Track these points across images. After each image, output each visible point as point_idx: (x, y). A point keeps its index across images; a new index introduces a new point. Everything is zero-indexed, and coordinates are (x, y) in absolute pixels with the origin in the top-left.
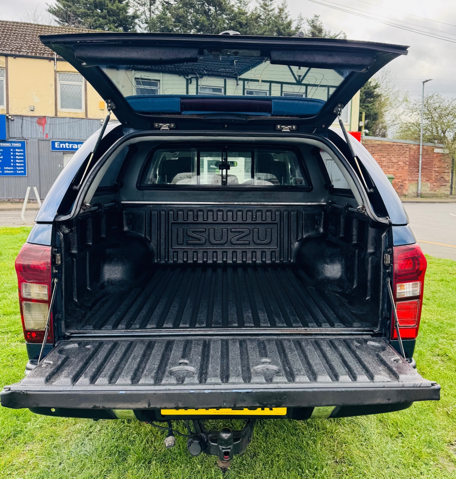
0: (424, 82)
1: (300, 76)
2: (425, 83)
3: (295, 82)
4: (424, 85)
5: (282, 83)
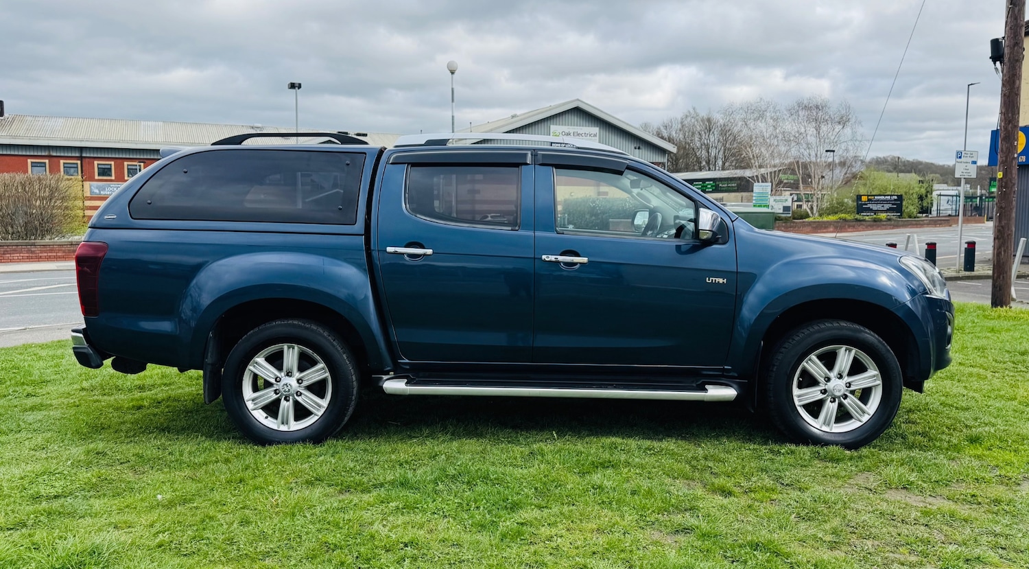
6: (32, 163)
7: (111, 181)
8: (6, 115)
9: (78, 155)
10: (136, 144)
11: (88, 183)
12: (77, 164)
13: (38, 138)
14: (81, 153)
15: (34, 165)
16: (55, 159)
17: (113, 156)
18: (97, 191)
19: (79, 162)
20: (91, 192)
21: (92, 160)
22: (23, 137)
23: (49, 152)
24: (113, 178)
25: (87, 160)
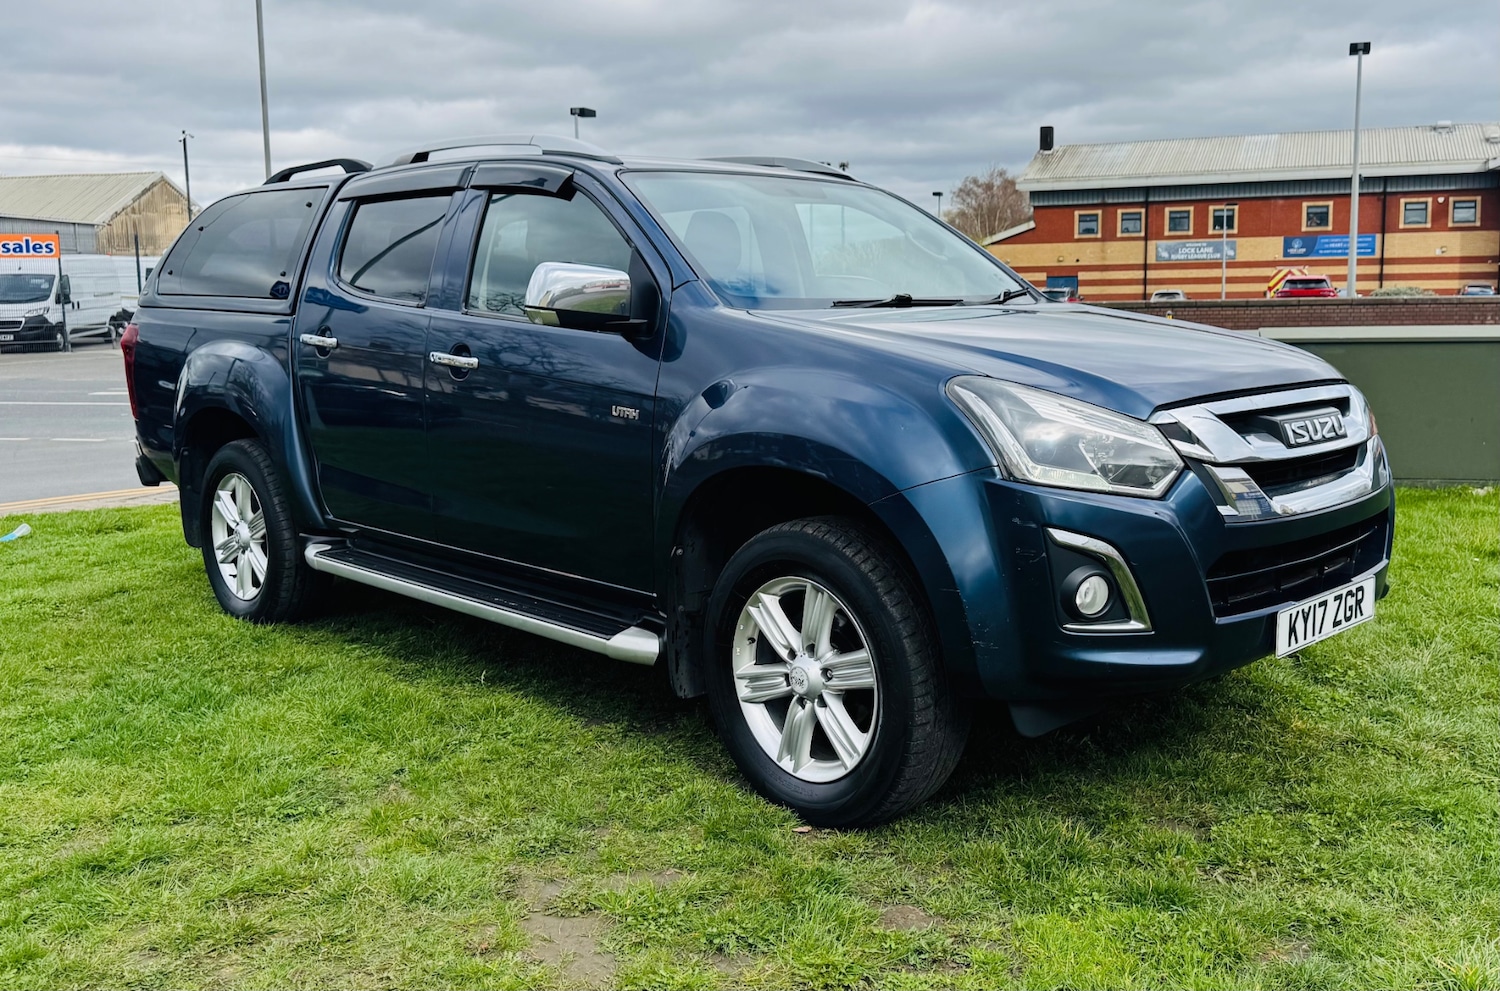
6: (1080, 216)
7: (1188, 237)
8: (1056, 147)
9: (1142, 199)
10: (1229, 174)
11: (1154, 242)
12: (1140, 213)
13: (1089, 178)
14: (1147, 197)
15: (1082, 218)
16: (1111, 209)
17: (1194, 197)
18: (1165, 255)
19: (1143, 211)
20: (1158, 257)
21: (1162, 206)
22: (1069, 179)
23: (1104, 198)
24: (1191, 233)
25: (1154, 206)
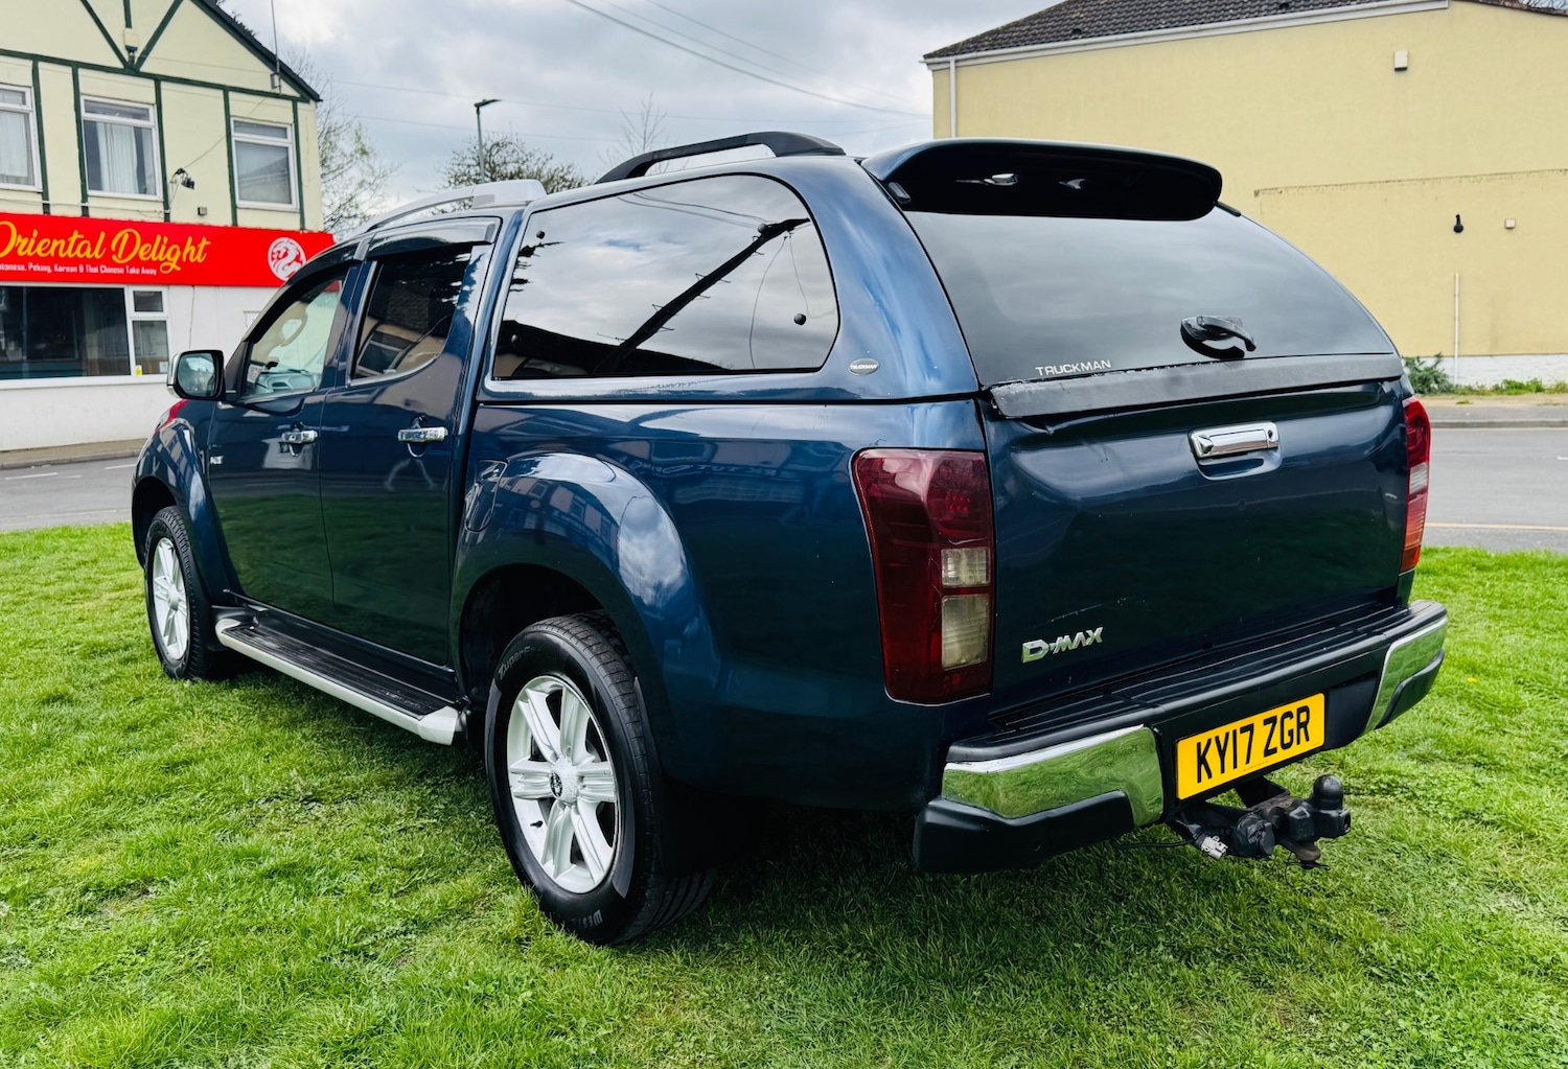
0: (478, 106)
1: (131, 50)
2: (482, 109)
3: (120, 65)
4: (478, 110)
5: (76, 66)
